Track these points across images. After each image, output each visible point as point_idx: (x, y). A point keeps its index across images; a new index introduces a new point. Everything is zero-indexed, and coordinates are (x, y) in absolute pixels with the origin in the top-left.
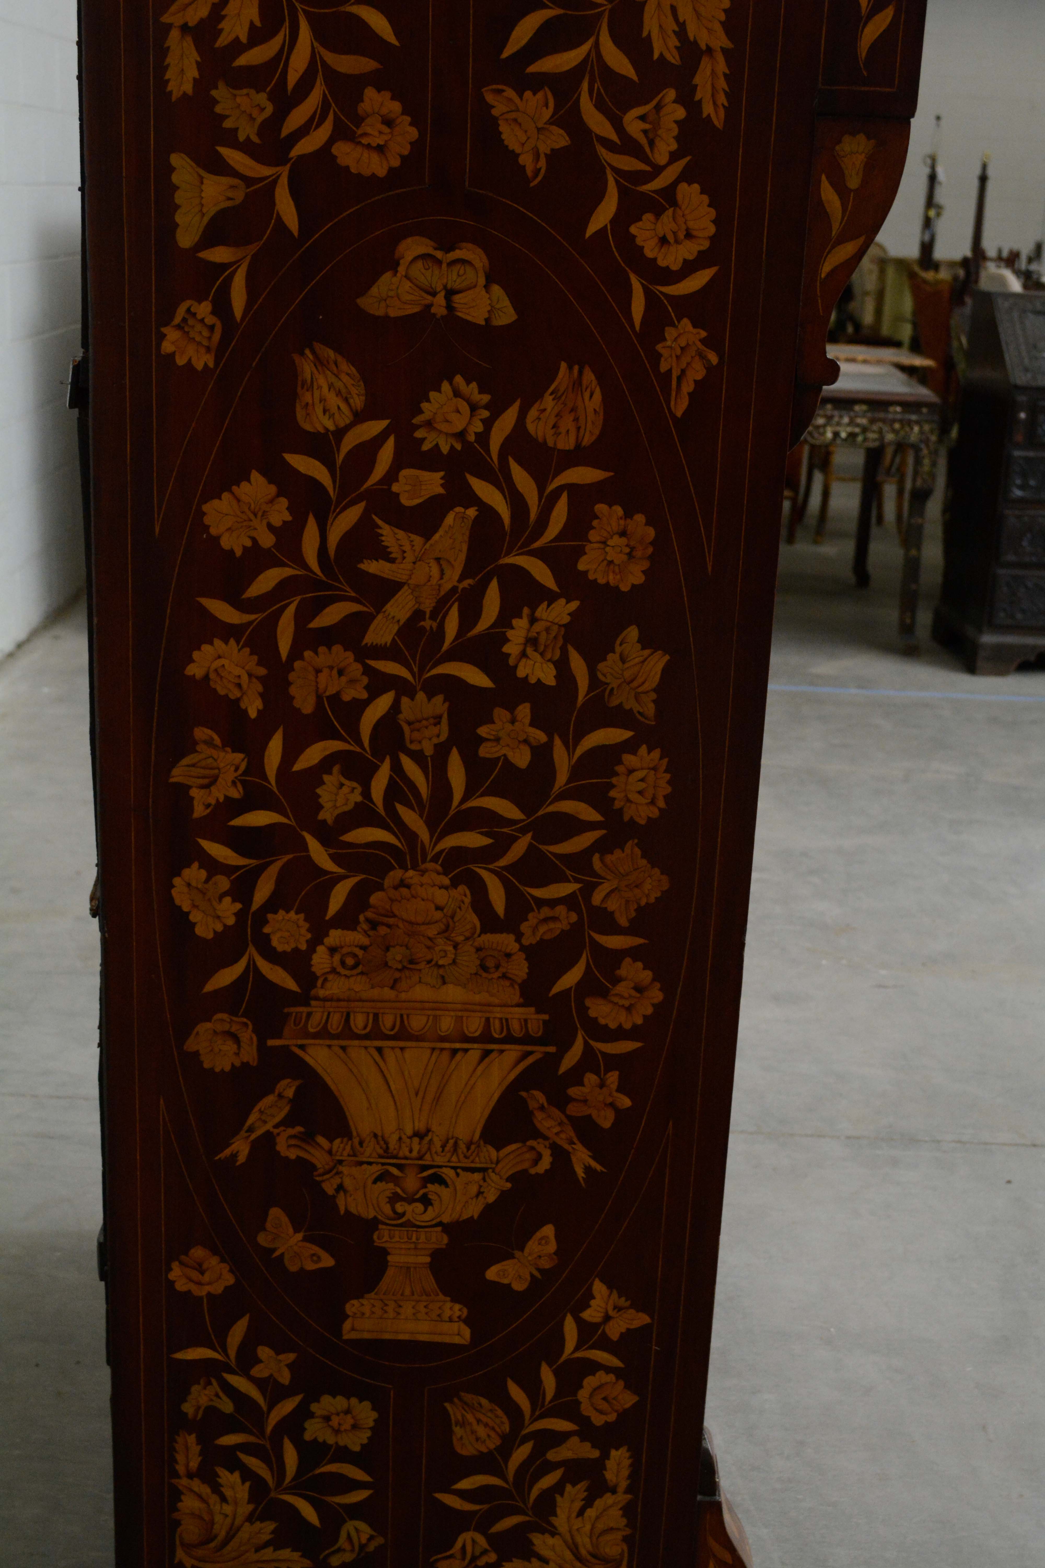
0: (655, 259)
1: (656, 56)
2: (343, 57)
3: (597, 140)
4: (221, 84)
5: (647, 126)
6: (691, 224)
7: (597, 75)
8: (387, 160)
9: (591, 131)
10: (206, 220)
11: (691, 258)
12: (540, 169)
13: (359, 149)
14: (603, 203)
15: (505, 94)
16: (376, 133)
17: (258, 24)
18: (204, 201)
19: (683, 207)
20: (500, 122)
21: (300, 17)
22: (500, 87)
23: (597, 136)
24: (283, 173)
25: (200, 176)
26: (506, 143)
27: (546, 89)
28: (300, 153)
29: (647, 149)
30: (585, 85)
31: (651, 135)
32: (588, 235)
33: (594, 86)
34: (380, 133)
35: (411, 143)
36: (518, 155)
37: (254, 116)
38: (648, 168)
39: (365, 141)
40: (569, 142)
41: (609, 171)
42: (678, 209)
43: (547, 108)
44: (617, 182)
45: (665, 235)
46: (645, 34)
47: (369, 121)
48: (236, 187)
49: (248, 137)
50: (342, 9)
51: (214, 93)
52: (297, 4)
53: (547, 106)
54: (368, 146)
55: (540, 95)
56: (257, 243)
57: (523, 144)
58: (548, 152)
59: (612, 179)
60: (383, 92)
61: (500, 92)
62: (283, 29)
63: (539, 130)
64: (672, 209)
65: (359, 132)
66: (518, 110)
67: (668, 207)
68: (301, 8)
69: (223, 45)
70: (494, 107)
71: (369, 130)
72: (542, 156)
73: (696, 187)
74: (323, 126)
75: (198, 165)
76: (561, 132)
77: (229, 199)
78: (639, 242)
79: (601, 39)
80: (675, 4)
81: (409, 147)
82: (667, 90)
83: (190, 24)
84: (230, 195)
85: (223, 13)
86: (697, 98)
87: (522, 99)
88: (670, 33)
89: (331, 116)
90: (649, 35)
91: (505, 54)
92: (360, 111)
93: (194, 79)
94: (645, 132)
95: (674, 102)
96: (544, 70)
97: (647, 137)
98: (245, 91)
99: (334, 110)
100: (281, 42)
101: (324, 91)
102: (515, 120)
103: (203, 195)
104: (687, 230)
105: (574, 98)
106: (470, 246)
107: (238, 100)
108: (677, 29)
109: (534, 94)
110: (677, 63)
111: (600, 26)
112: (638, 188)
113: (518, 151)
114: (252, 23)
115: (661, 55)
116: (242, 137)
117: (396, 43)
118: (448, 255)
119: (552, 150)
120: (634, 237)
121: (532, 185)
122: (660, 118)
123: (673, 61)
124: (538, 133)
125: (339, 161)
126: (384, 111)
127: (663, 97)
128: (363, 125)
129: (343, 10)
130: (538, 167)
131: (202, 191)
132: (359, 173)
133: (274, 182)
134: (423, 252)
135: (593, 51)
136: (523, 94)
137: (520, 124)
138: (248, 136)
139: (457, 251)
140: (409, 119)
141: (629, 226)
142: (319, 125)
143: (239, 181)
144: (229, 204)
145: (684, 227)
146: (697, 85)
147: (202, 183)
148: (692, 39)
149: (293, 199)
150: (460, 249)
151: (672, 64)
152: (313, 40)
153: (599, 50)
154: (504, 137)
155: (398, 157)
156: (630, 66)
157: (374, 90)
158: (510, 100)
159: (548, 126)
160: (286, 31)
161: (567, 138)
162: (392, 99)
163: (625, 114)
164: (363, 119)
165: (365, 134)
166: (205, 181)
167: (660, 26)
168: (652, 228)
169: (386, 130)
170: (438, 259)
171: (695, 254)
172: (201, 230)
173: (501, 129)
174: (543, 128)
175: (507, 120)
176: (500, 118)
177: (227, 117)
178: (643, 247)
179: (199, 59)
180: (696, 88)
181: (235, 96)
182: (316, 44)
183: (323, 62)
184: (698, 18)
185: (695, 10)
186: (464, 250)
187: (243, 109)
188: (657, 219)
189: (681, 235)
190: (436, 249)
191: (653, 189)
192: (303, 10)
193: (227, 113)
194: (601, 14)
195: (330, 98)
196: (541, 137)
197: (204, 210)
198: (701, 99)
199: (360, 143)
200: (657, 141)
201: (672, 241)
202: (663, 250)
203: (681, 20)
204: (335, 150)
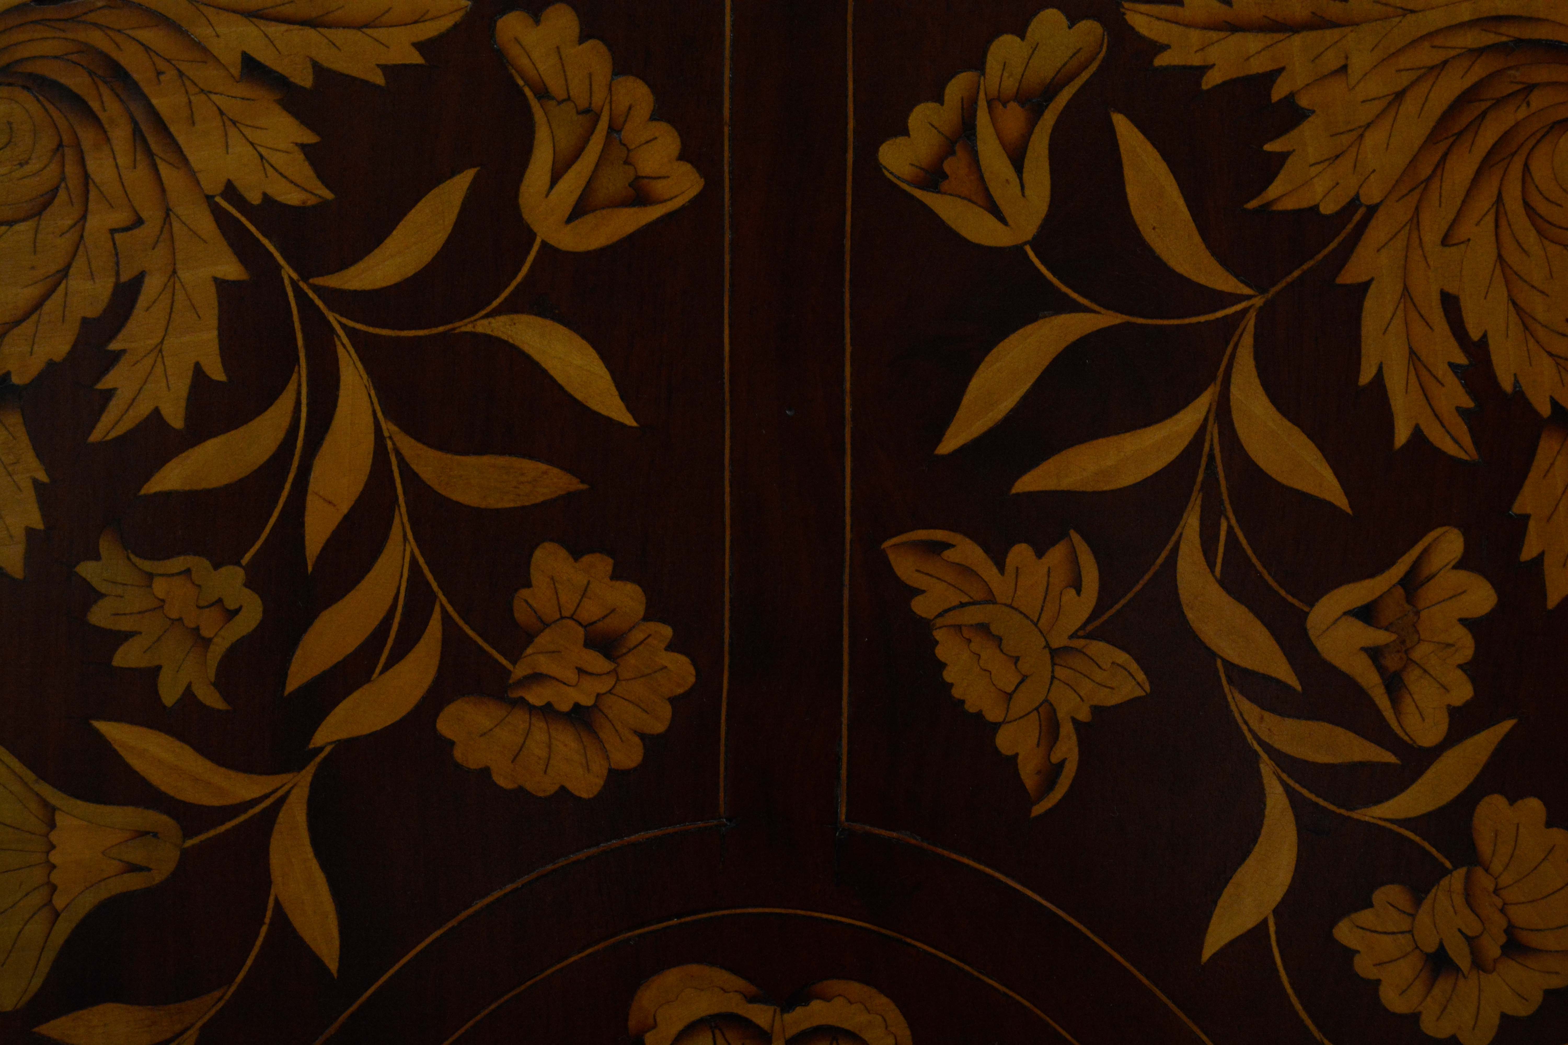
0: (1415, 1017)
1: (1402, 436)
2: (471, 460)
3: (1230, 681)
4: (106, 545)
5: (1379, 637)
6: (1521, 915)
7: (1225, 496)
8: (604, 749)
9: (1213, 655)
10: (63, 929)
11: (1522, 1010)
12: (1061, 764)
13: (519, 718)
14: (1251, 861)
15: (949, 555)
16: (571, 676)
17: (216, 372)
18: (55, 877)
19: (1497, 866)
20: (938, 635)
21: (340, 351)
22: (939, 535)
23: (1229, 665)
24: (292, 798)
25: (45, 804)
26: (956, 693)
27: (1076, 537)
28: (344, 735)
29: (1383, 702)
30: (1191, 524)
31: (1392, 662)
32: (1208, 952)
33: (1219, 525)
34: (581, 671)
35: (672, 700)
36: (996, 727)
37: (205, 633)
38: (1389, 757)
39: (536, 696)
40: (1147, 688)
41: (1267, 768)
42: (1479, 872)
43: (1079, 593)
44: (1290, 792)
45: (1441, 946)
46: (1366, 376)
47: (544, 640)
48: (155, 835)
49: (188, 692)
50: (465, 326)
51: (87, 570)
52: (331, 317)
53: (1077, 585)
54: (548, 711)
55: (1057, 554)
56: (217, 994)
57: (1009, 696)
58: (1084, 715)
59: (1279, 789)
60: (587, 559)
61: (936, 548)
62: (292, 387)
63: (1055, 653)
64: (1463, 871)
65: (520, 671)
66: (991, 600)
67: (1448, 864)
68: (344, 326)
69: (113, 435)
70: (920, 592)
71: (545, 665)
72: (1067, 730)
73: (1534, 806)
74: (411, 656)
75: (43, 776)
76: (1123, 657)
77: (133, 868)
78: (1364, 966)
79: (1235, 392)
80: (1451, 289)
81: (666, 712)
82: (1440, 530)
83: (15, 380)
84: (136, 856)
85: (114, 346)
86: (1528, 552)
87: (1001, 568)
88: (1442, 370)
89: (435, 627)
90: (1379, 377)
91: (949, 444)
92: (521, 614)
93: (30, 532)
94: (1374, 654)
95: (1461, 564)
96: (1066, 484)
97: (1381, 669)
98: (178, 563)
99: (443, 608)
100: (285, 422)
101: (414, 561)
102: (983, 628)
103: (55, 857)
104: (1510, 930)
105: (1160, 561)
106: (855, 988)
107: (160, 587)
108: (1461, 359)
109: (1040, 554)
110: (1463, 456)
111: (1233, 356)
112: (1356, 815)
113: (993, 715)
114: (198, 370)
115: (1418, 435)
116: (170, 694)
117: (628, 420)
118: (787, 1016)
119: (1097, 710)
120: (1349, 954)
121: (1038, 810)
122: (1417, 613)
123: (1450, 448)
124: (1054, 664)
125: (458, 754)
126: (591, 611)
127: (1426, 551)
128: (529, 651)
129: (469, 328)
130: (1055, 758)
131: (53, 847)
132: (521, 789)
133: (270, 816)
134: (715, 1010)
135: (1213, 430)
136: (1005, 553)
137: (998, 640)
138: (189, 686)
139: (816, 1005)
140: (667, 631)
141: (1333, 923)
142: (397, 657)
143: (164, 818)
144: (134, 882)
145: (1500, 922)
146: (1527, 517)
147: (52, 825)
148: (1507, 386)
149: (323, 867)
150: (826, 998)
151: (1452, 458)
152: (380, 414)
153: (1231, 423)
154: (949, 676)
155: (636, 740)
156: (1328, 474)
157: (563, 553)
158: (965, 570)
159: (1082, 642)
160: (299, 393)
161: (1141, 676)
162: (616, 576)
163: (1312, 605)
164: (530, 637)
165: (537, 678)
166: (59, 818)
167: (1412, 353)
168: (1405, 928)
169: (596, 662)
170: (758, 1027)
171: (1537, 998)
172: (50, 956)
173: (941, 652)
174: (1066, 649)
175: (958, 628)
176: (939, 622)
177: (126, 636)
178: (1378, 982)
179: (43, 477)
180: (1525, 526)
181: (150, 576)
182: (388, 428)
183: (410, 476)
184: (1526, 327)
185: (1515, 304)
186: (838, 1002)
187: (174, 615)
188: (1418, 902)
189: (1492, 949)
190: (751, 999)
191: (1402, 815)
192: (352, 333)
193: (124, 625)
194: (1232, 324)
195: (430, 577)
196: (1060, 672)
197: (59, 902)
198: (1542, 555)
199: (522, 702)
200: (1412, 677)
201: (1462, 959)
202: (1436, 991)
203: (1475, 335)
204: (446, 725)
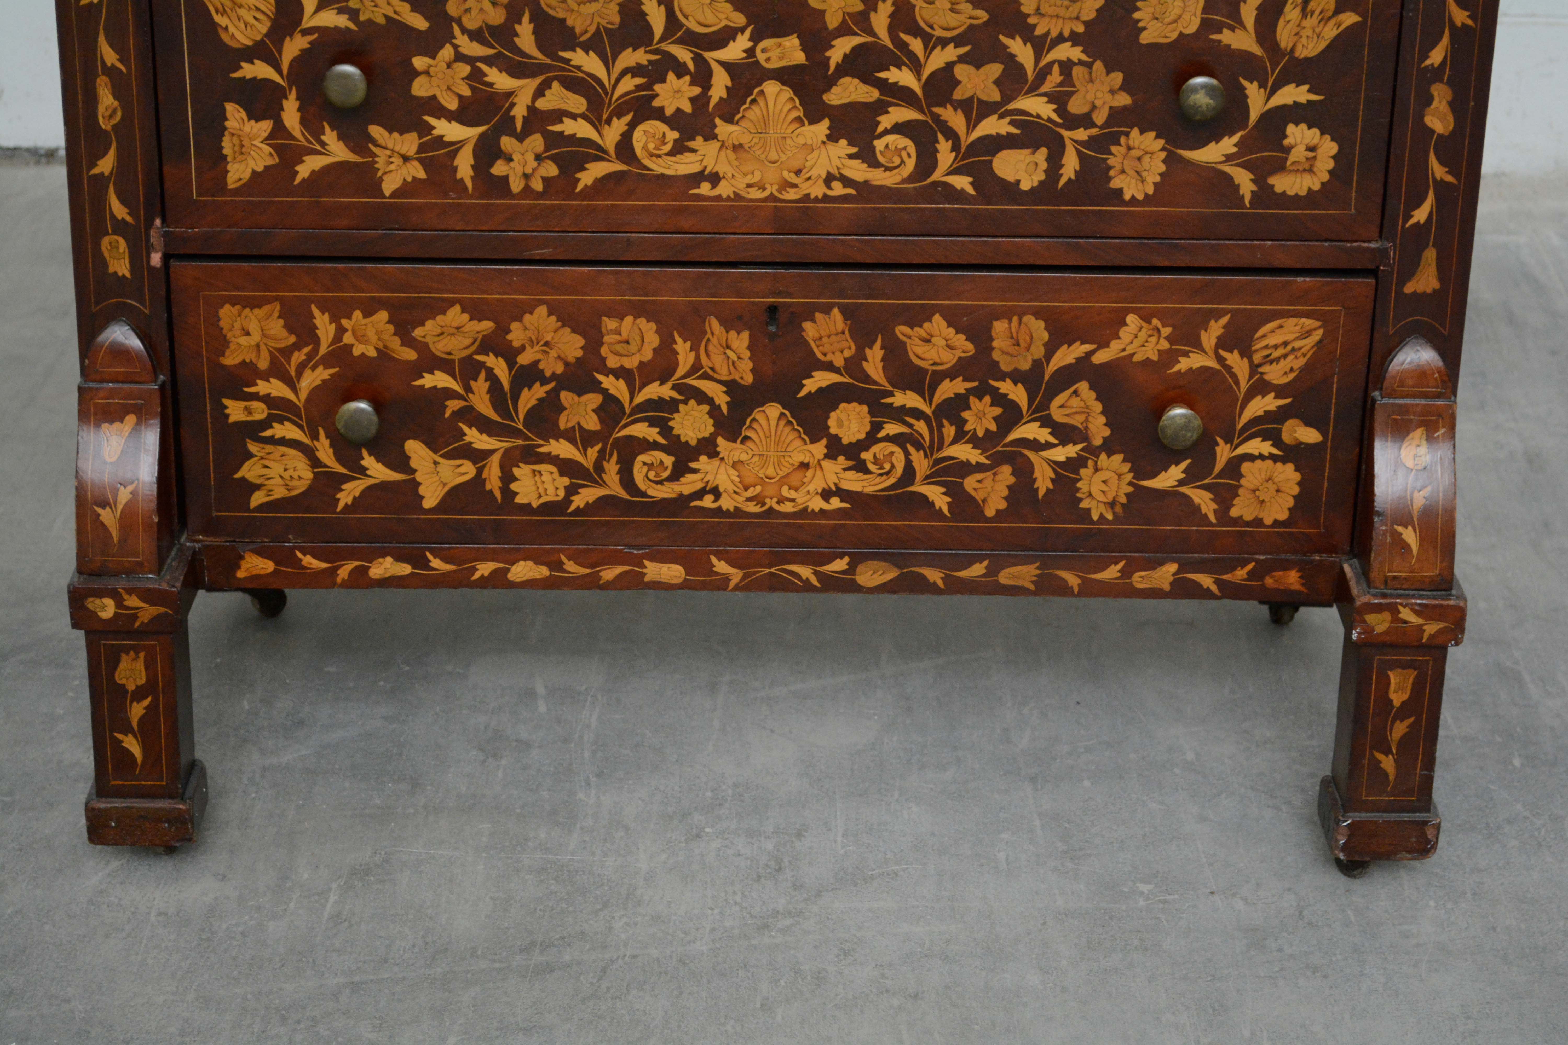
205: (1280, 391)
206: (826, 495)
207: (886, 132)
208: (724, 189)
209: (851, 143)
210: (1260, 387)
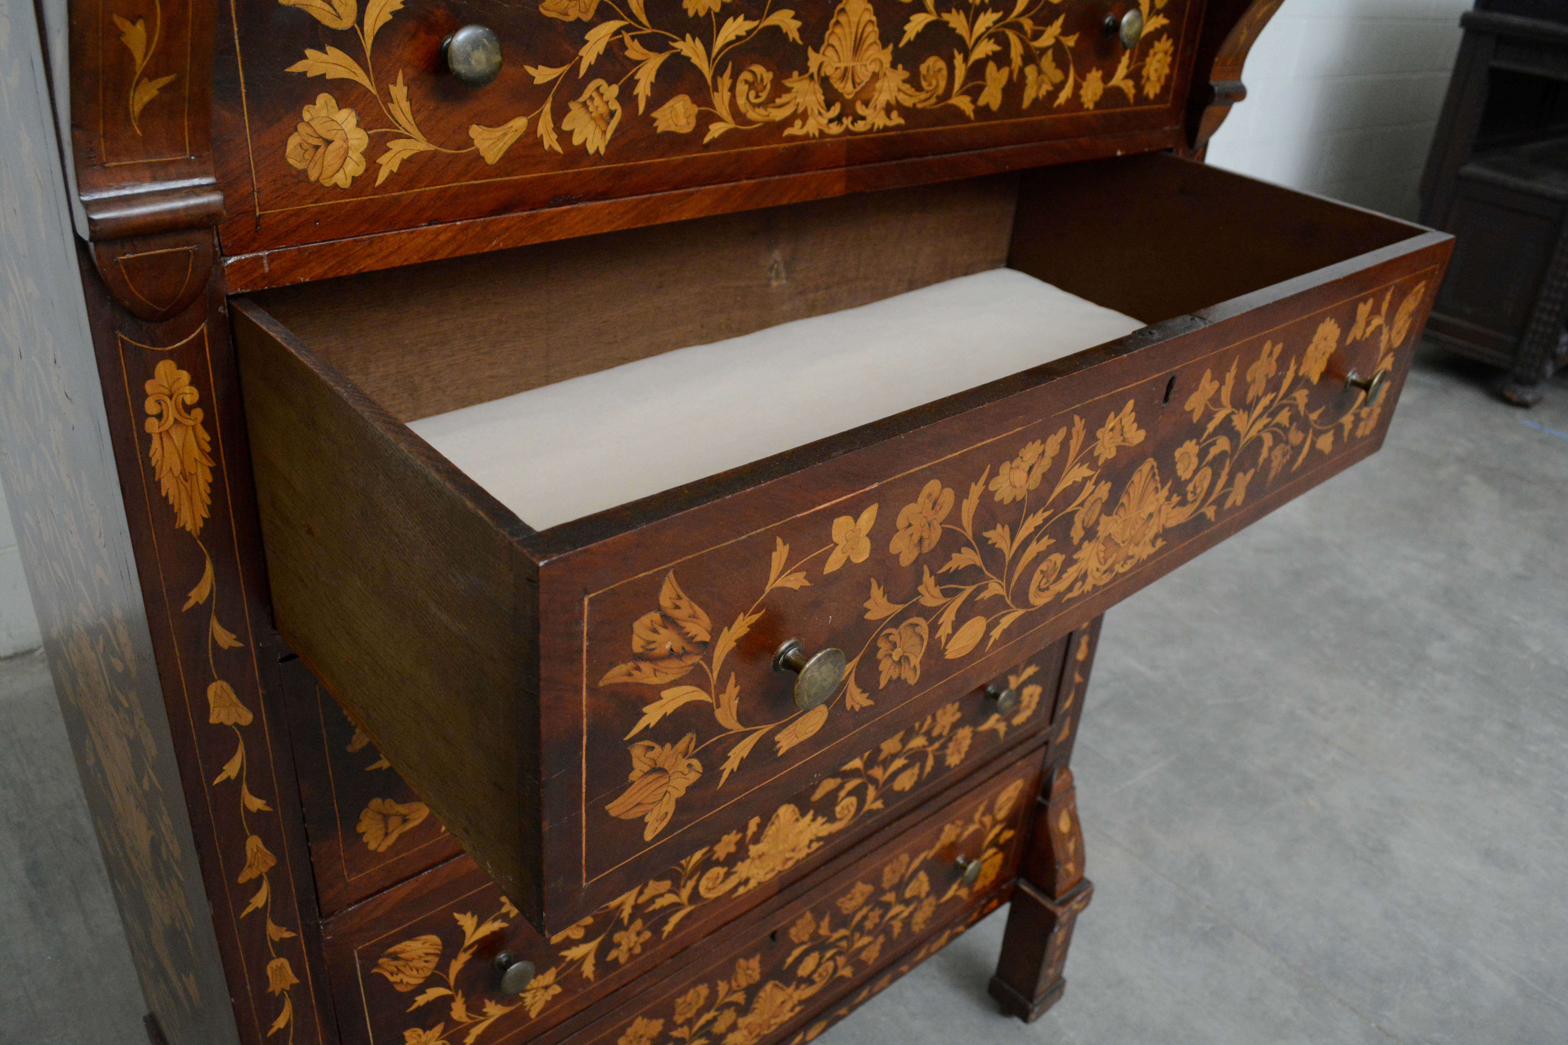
205: (1001, 822)
206: (792, 1010)
207: (843, 799)
208: (752, 884)
209: (823, 816)
210: (995, 823)
